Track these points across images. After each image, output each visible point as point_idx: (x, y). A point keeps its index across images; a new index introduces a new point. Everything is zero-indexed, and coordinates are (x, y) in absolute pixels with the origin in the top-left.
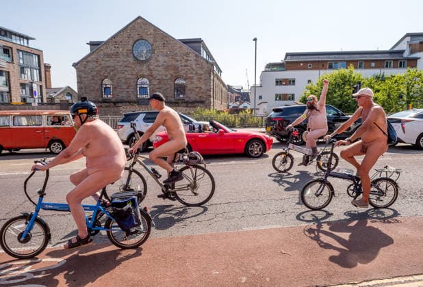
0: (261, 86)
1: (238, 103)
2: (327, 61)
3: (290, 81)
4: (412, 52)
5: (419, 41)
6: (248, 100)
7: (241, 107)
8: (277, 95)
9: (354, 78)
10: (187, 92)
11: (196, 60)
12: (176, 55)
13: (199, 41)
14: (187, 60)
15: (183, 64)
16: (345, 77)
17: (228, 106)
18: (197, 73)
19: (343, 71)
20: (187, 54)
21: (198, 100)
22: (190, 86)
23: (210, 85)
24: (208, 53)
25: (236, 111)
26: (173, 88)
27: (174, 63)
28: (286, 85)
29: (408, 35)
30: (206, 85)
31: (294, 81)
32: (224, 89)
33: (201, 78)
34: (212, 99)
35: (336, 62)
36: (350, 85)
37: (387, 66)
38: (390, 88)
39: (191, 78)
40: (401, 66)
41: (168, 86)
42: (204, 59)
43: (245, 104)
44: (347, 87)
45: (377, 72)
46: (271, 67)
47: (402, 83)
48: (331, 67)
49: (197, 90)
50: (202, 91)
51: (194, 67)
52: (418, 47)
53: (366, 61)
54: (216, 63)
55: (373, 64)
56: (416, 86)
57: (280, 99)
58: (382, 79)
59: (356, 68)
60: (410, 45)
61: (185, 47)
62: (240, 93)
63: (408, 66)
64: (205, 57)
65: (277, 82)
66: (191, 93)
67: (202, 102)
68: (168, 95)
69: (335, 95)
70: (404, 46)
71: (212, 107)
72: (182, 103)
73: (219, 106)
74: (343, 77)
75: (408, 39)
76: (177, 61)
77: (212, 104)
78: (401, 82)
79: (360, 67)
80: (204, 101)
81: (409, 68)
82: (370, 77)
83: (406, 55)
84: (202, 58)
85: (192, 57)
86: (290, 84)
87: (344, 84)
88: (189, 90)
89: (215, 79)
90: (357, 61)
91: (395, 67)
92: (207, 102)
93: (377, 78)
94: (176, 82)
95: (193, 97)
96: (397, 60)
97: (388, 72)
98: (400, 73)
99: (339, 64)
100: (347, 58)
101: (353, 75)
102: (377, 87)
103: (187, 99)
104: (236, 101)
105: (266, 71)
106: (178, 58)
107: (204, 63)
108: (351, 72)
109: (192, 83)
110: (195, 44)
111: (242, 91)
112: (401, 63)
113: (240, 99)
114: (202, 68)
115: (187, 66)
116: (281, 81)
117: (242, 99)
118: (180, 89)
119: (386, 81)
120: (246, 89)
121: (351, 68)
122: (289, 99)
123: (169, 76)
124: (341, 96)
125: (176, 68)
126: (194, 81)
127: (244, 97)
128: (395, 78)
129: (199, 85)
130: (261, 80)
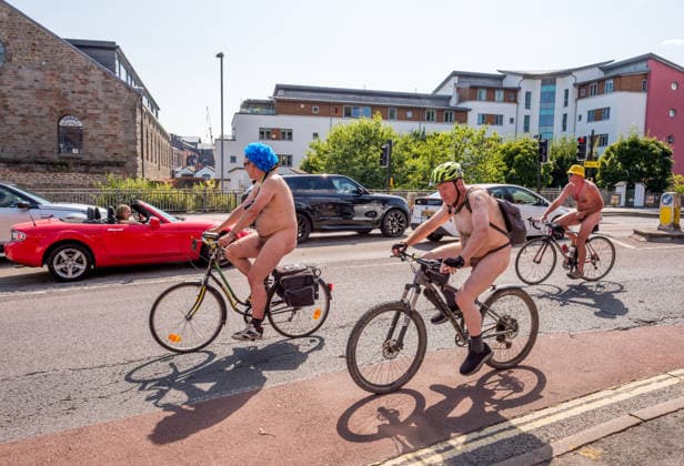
0: (234, 140)
1: (192, 168)
2: (342, 104)
3: (284, 133)
4: (461, 100)
5: (468, 85)
6: (211, 163)
7: (199, 175)
9: (382, 134)
10: (87, 144)
11: (104, 83)
12: (61, 69)
13: (111, 47)
14: (86, 82)
15: (77, 89)
16: (370, 131)
17: (173, 174)
18: (106, 108)
19: (366, 122)
20: (86, 70)
21: (112, 160)
22: (93, 133)
23: (135, 133)
24: (131, 72)
25: (188, 182)
26: (55, 134)
27: (58, 84)
28: (277, 139)
29: (455, 74)
30: (127, 132)
31: (290, 134)
32: (165, 142)
33: (116, 119)
34: (139, 158)
35: (357, 106)
36: (376, 144)
37: (428, 118)
38: (433, 153)
39: (96, 117)
40: (446, 120)
41: (44, 130)
42: (122, 82)
43: (206, 170)
44: (373, 148)
45: (415, 126)
46: (249, 105)
47: (449, 146)
48: (348, 114)
49: (108, 140)
50: (120, 142)
51: (101, 95)
52: (468, 92)
53: (399, 108)
54: (146, 91)
55: (409, 114)
56: (467, 150)
58: (420, 137)
59: (385, 118)
60: (458, 89)
61: (82, 56)
62: (195, 150)
63: (456, 120)
64: (123, 78)
65: (262, 133)
66: (96, 145)
67: (119, 164)
68: (44, 148)
69: (355, 160)
70: (449, 91)
71: (139, 175)
72: (76, 164)
73: (153, 175)
74: (366, 132)
75: (455, 80)
76: (64, 81)
77: (140, 169)
78: (446, 143)
79: (392, 117)
80: (124, 163)
81: (456, 124)
82: (406, 133)
83: (453, 103)
84: (118, 80)
85: (96, 76)
86: (284, 138)
87: (368, 142)
88: (92, 139)
89: (146, 122)
90: (387, 107)
91: (439, 120)
92: (129, 164)
93: (416, 135)
94: (62, 123)
95: (99, 153)
96: (443, 110)
97: (430, 128)
98: (446, 130)
99: (361, 110)
100: (372, 101)
101: (381, 130)
102: (415, 150)
103: (87, 158)
104: (188, 164)
105: (241, 113)
106: (67, 76)
107: (123, 91)
108: (378, 124)
109: (96, 126)
110: (104, 53)
111: (199, 147)
112: (447, 115)
113: (195, 161)
114: (117, 98)
115: (85, 93)
116: (268, 133)
117: (200, 161)
118: (71, 137)
119: (428, 141)
120: (207, 143)
121: (379, 118)
122: (284, 164)
123: (47, 110)
124: (364, 162)
125: (62, 97)
126: (101, 122)
127: (204, 157)
128: (440, 138)
129: (113, 132)
130: (234, 129)
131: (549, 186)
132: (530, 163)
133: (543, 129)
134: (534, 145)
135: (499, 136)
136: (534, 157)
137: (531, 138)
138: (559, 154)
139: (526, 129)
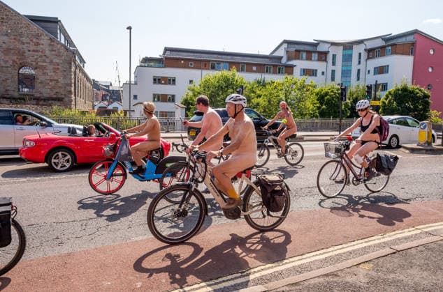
0: (136, 84)
1: (106, 103)
2: (209, 61)
3: (170, 80)
4: (289, 59)
5: (294, 49)
6: (119, 99)
7: (110, 107)
8: (154, 95)
9: (237, 81)
10: (38, 85)
11: (50, 45)
12: (21, 35)
13: (55, 21)
14: (38, 44)
15: (31, 49)
16: (228, 80)
17: (94, 106)
18: (51, 62)
19: (226, 73)
20: (38, 36)
21: (55, 96)
22: (42, 78)
23: (71, 79)
24: (67, 37)
25: (104, 112)
26: (16, 79)
27: (19, 46)
28: (165, 84)
29: (285, 42)
30: (65, 77)
31: (174, 80)
32: (89, 85)
33: (58, 69)
34: (73, 96)
35: (219, 63)
36: (233, 88)
37: (267, 71)
38: (271, 94)
39: (44, 67)
40: (279, 73)
41: (10, 76)
42: (62, 45)
43: (115, 104)
45: (258, 76)
46: (147, 61)
47: (281, 90)
48: (213, 68)
49: (52, 83)
50: (60, 85)
51: (47, 53)
52: (294, 54)
53: (247, 64)
54: (77, 51)
55: (254, 68)
56: (293, 92)
57: (158, 100)
58: (262, 84)
59: (238, 71)
60: (287, 52)
61: (35, 27)
62: (108, 91)
63: (286, 72)
64: (63, 41)
65: (155, 80)
66: (44, 86)
67: (60, 100)
68: (8, 88)
69: (218, 99)
70: (281, 53)
71: (73, 107)
72: (30, 99)
73: (82, 104)
74: (226, 80)
75: (285, 45)
76: (23, 44)
77: (73, 103)
78: (279, 88)
79: (243, 70)
80: (63, 98)
81: (286, 75)
82: (252, 81)
83: (284, 61)
84: (59, 43)
85: (45, 40)
86: (170, 83)
87: (227, 87)
88: (41, 83)
89: (77, 71)
90: (239, 63)
91: (274, 73)
92: (66, 99)
93: (259, 82)
94: (21, 71)
95: (46, 92)
96: (277, 66)
97: (268, 78)
98: (279, 79)
99: (222, 65)
100: (229, 59)
101: (236, 78)
102: (258, 92)
103: (37, 95)
104: (103, 100)
105: (141, 66)
106: (24, 40)
107: (63, 50)
108: (234, 75)
109: (44, 74)
110: (50, 24)
111: (111, 88)
112: (279, 69)
113: (108, 98)
114: (58, 55)
115: (37, 51)
116: (159, 80)
117: (111, 97)
118: (28, 81)
119: (267, 87)
120: (116, 86)
121: (234, 70)
122: (169, 100)
123: (11, 62)
125: (21, 54)
126: (48, 71)
127: (114, 95)
128: (275, 84)
129: (56, 78)
130: (136, 77)
131: (348, 117)
132: (335, 101)
133: (344, 79)
134: (338, 90)
135: (314, 83)
136: (338, 98)
137: (335, 85)
138: (355, 96)
139: (333, 79)
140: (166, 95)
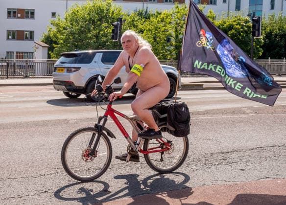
3: (27, 13)
8: (9, 32)
9: (113, 13)
16: (102, 11)
28: (22, 17)
31: (33, 13)
36: (108, 22)
38: (156, 29)
40: (166, 1)
44: (105, 25)
45: (139, 6)
47: (170, 23)
57: (13, 38)
65: (9, 13)
69: (89, 35)
78: (168, 21)
81: (177, 4)
82: (132, 13)
86: (27, 17)
87: (100, 20)
93: (140, 14)
101: (112, 9)
102: (140, 26)
116: (14, 13)
119: (152, 19)
122: (27, 38)
124: (97, 36)
128: (162, 16)
131: (260, 58)
132: (243, 36)
133: (254, 8)
134: (247, 22)
135: (214, 14)
136: (246, 32)
137: (244, 14)
138: (268, 30)
139: (238, 8)
140: (23, 32)
